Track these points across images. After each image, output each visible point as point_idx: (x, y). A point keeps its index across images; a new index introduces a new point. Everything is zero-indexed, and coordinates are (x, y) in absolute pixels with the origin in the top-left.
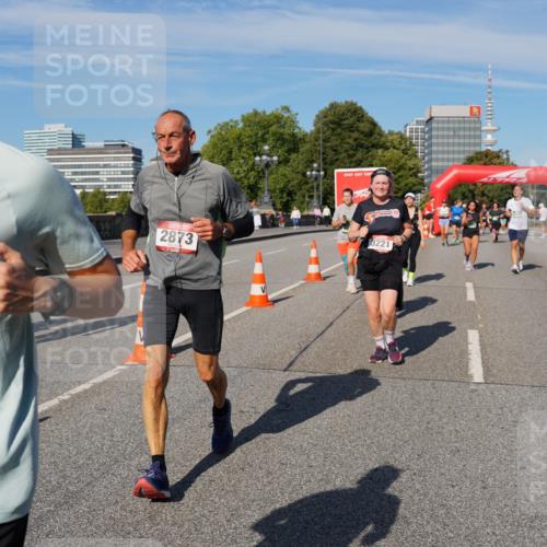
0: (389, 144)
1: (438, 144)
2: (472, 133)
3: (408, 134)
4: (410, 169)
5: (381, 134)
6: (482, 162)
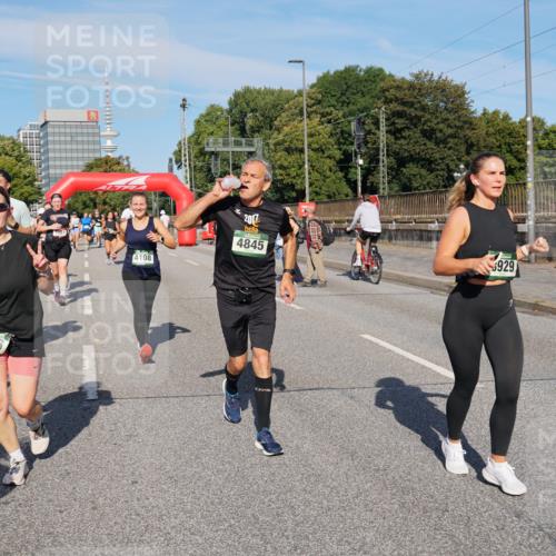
1: (54, 151)
2: (91, 139)
3: (21, 139)
4: (25, 177)
6: (102, 170)
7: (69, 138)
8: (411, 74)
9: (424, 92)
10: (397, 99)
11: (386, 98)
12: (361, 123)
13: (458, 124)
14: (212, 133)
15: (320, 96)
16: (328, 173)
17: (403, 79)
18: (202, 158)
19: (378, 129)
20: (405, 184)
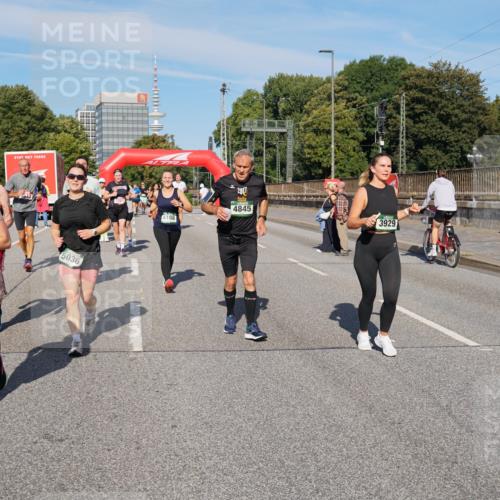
0: (60, 128)
1: (108, 129)
2: (140, 119)
3: (79, 119)
4: (82, 152)
5: (52, 118)
6: (149, 146)
7: (120, 118)
8: (431, 64)
9: (441, 80)
10: (416, 87)
11: (407, 86)
12: (383, 108)
13: (472, 109)
14: (248, 115)
15: (346, 83)
16: (352, 153)
17: (423, 68)
18: (238, 138)
19: (399, 113)
20: (422, 164)
